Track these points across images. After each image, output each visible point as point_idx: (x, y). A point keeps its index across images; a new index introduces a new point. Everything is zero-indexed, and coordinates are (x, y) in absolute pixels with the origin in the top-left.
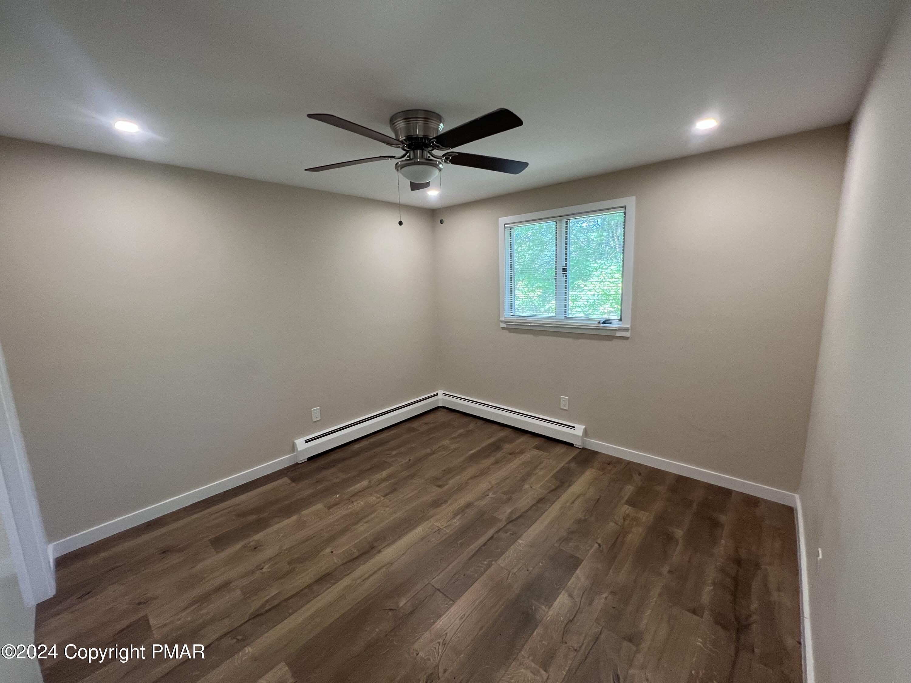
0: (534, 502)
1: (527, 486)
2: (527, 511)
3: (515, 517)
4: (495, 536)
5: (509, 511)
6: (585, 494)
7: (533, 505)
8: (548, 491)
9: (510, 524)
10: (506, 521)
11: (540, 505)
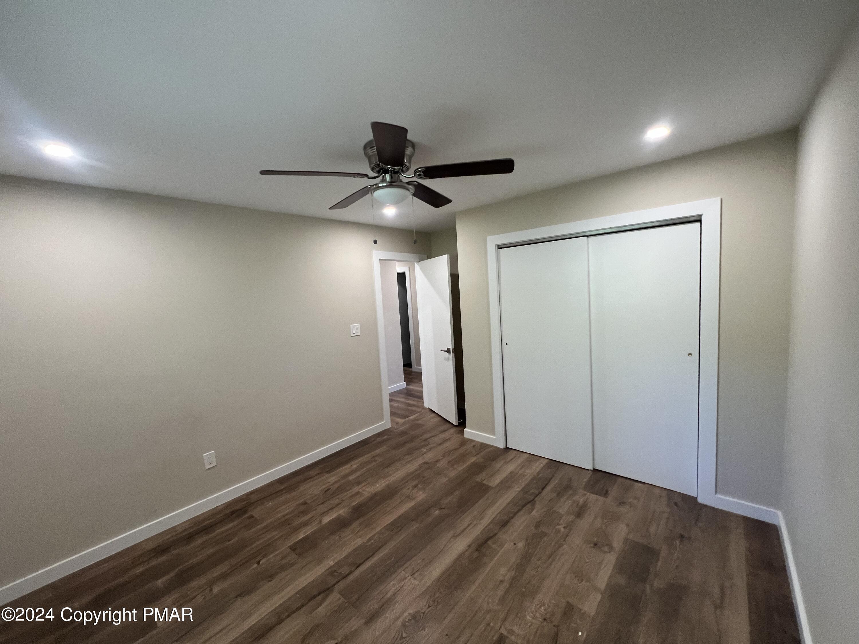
0: (513, 521)
1: (520, 545)
2: (519, 511)
3: (529, 505)
4: (540, 490)
5: (534, 513)
6: (453, 536)
7: (512, 518)
8: (497, 537)
9: (531, 499)
10: (535, 502)
11: (505, 518)
